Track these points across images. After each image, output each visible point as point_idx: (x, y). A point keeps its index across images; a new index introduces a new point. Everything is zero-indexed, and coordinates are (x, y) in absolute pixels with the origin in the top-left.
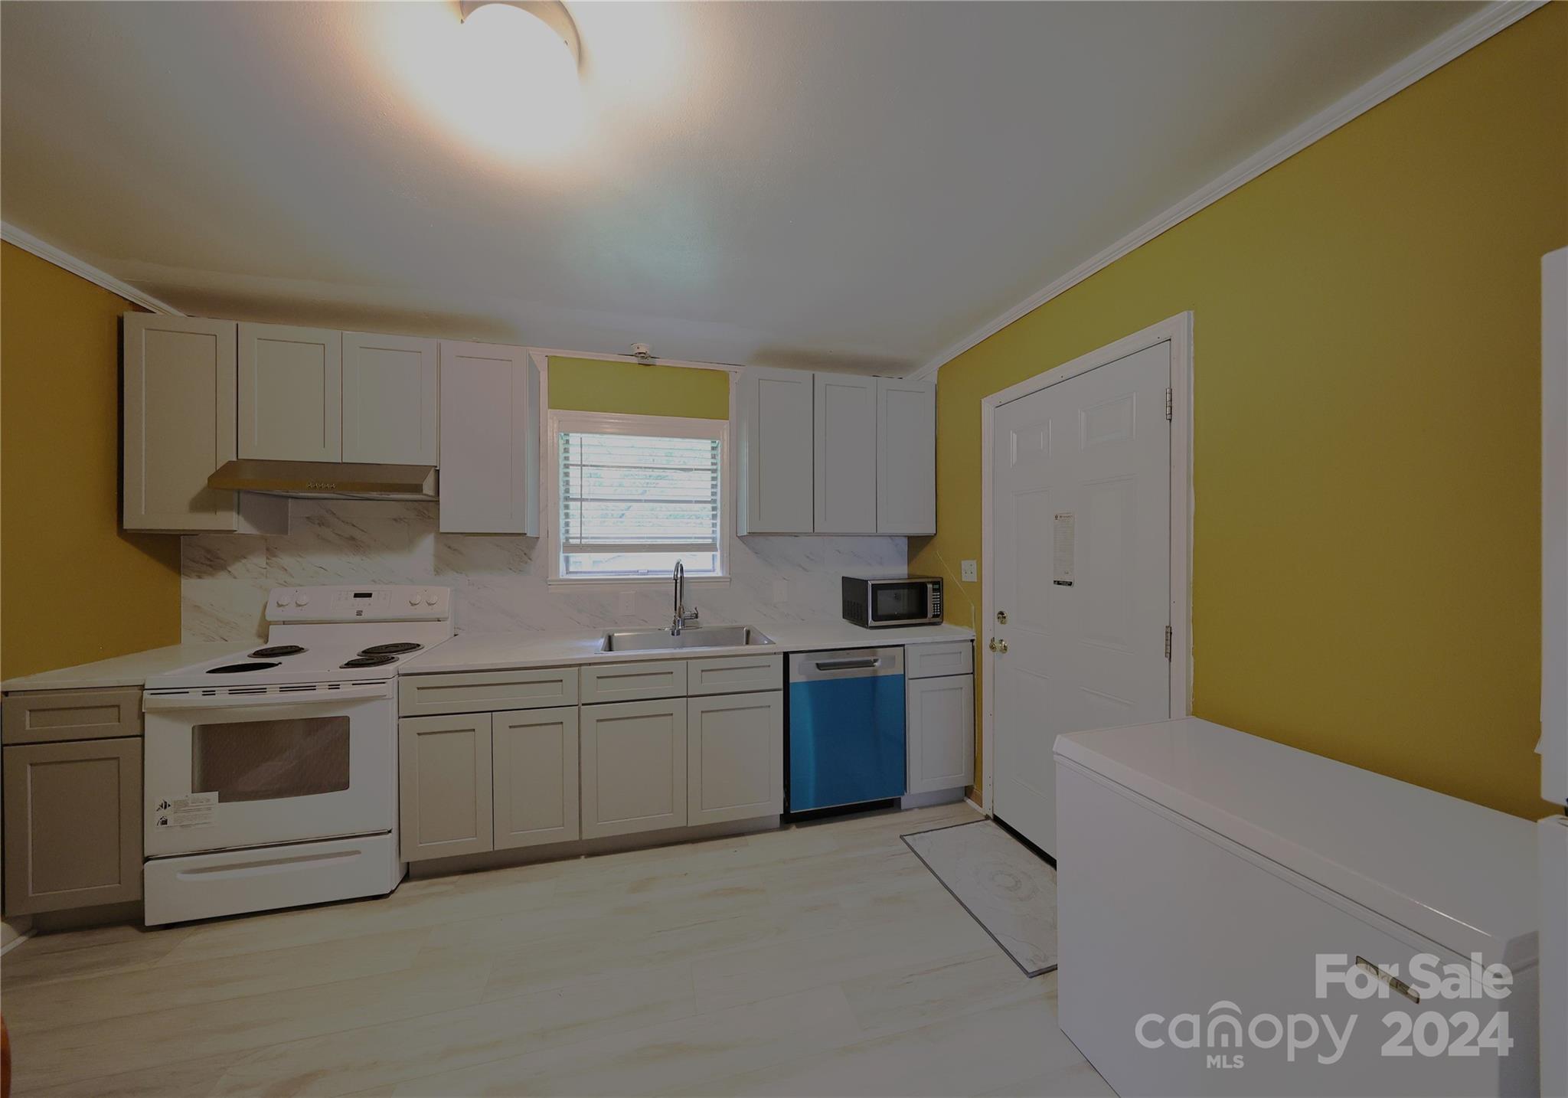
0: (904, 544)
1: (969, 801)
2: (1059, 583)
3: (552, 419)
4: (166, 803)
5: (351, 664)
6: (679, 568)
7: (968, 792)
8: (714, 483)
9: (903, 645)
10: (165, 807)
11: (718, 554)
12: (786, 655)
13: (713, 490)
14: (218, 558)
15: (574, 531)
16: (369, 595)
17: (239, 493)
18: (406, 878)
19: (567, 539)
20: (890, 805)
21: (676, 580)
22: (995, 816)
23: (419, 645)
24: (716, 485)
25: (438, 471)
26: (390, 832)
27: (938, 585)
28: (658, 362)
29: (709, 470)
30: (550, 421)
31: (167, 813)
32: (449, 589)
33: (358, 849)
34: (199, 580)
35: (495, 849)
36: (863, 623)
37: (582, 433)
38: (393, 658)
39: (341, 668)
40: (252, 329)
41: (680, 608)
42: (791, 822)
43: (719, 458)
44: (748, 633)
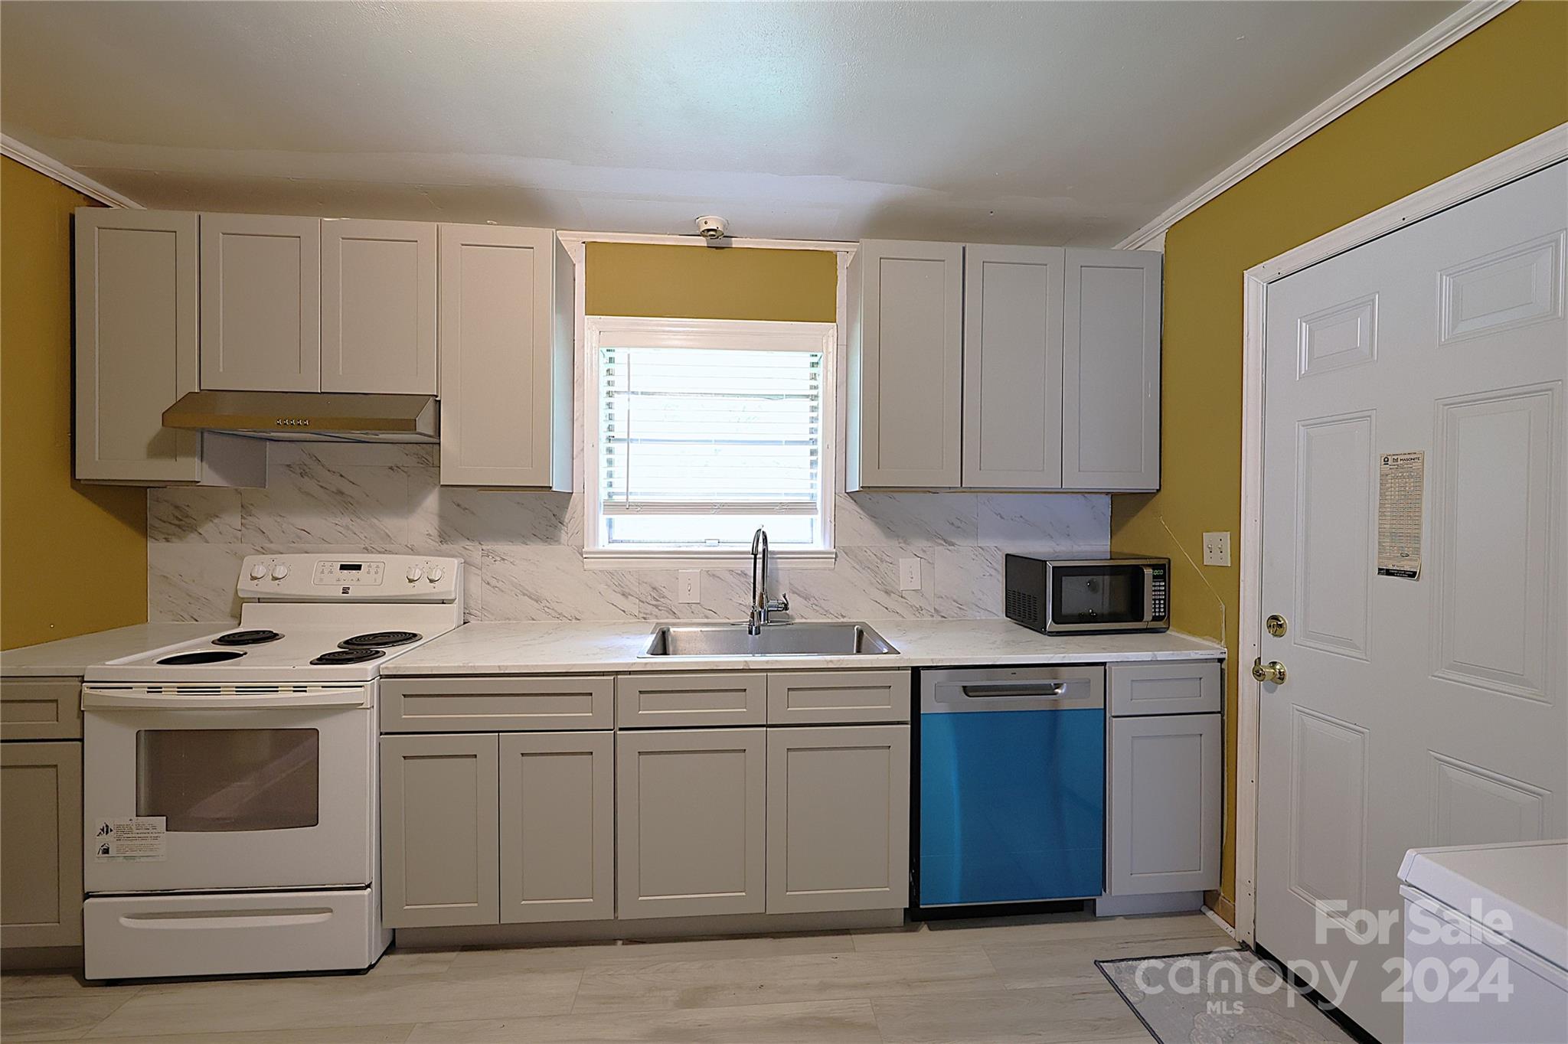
0: (1104, 504)
1: (1210, 914)
2: (1389, 573)
3: (590, 328)
4: (107, 826)
5: (324, 660)
6: (762, 537)
7: (1209, 899)
8: (814, 414)
9: (1104, 664)
10: (107, 833)
11: (818, 518)
12: (916, 672)
13: (812, 425)
14: (187, 517)
15: (619, 485)
16: (358, 567)
17: (202, 433)
18: (391, 949)
19: (610, 495)
20: (1079, 909)
21: (755, 555)
22: (1257, 945)
23: (415, 635)
24: (817, 419)
25: (440, 401)
26: (369, 886)
27: (1163, 570)
28: (736, 243)
29: (807, 396)
30: (587, 333)
31: (109, 839)
32: (456, 562)
33: (329, 906)
34: (168, 544)
35: (501, 922)
36: (1041, 629)
37: (629, 347)
38: (378, 652)
39: (311, 663)
40: (217, 221)
41: (762, 595)
42: (921, 921)
43: (820, 379)
44: (860, 633)
